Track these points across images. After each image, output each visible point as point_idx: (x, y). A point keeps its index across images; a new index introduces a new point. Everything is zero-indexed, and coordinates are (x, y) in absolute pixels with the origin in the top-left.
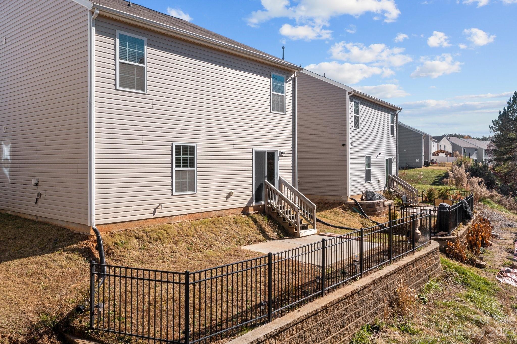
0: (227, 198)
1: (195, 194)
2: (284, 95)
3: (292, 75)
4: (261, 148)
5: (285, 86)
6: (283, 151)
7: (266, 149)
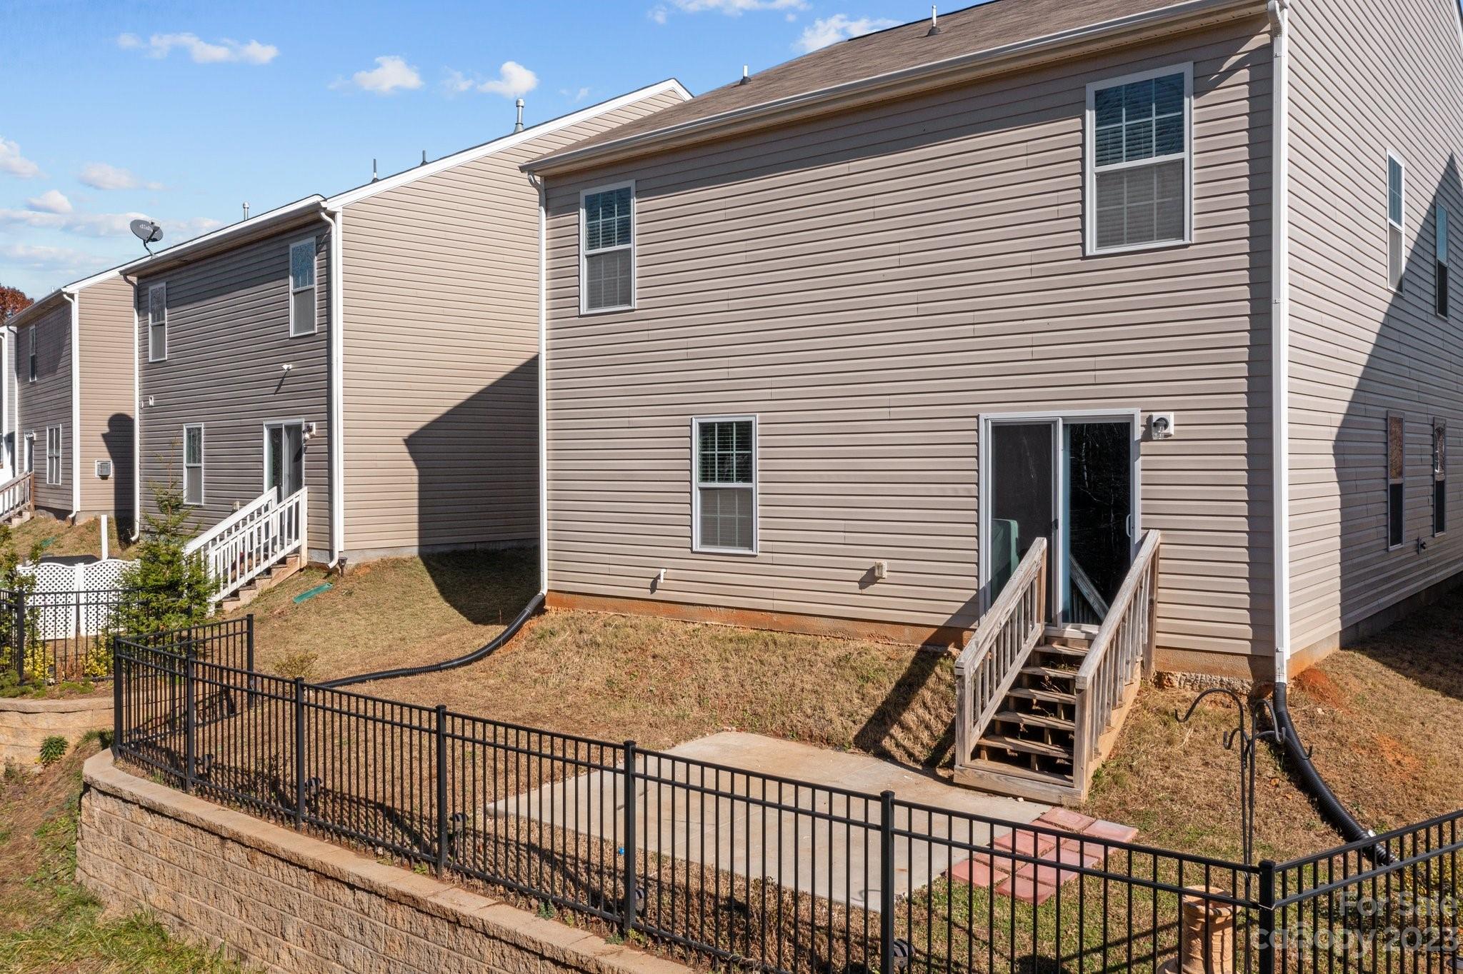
0: (864, 583)
1: (755, 556)
2: (1185, 155)
3: (1252, 36)
4: (1029, 409)
5: (1192, 108)
6: (1172, 414)
7: (1059, 413)
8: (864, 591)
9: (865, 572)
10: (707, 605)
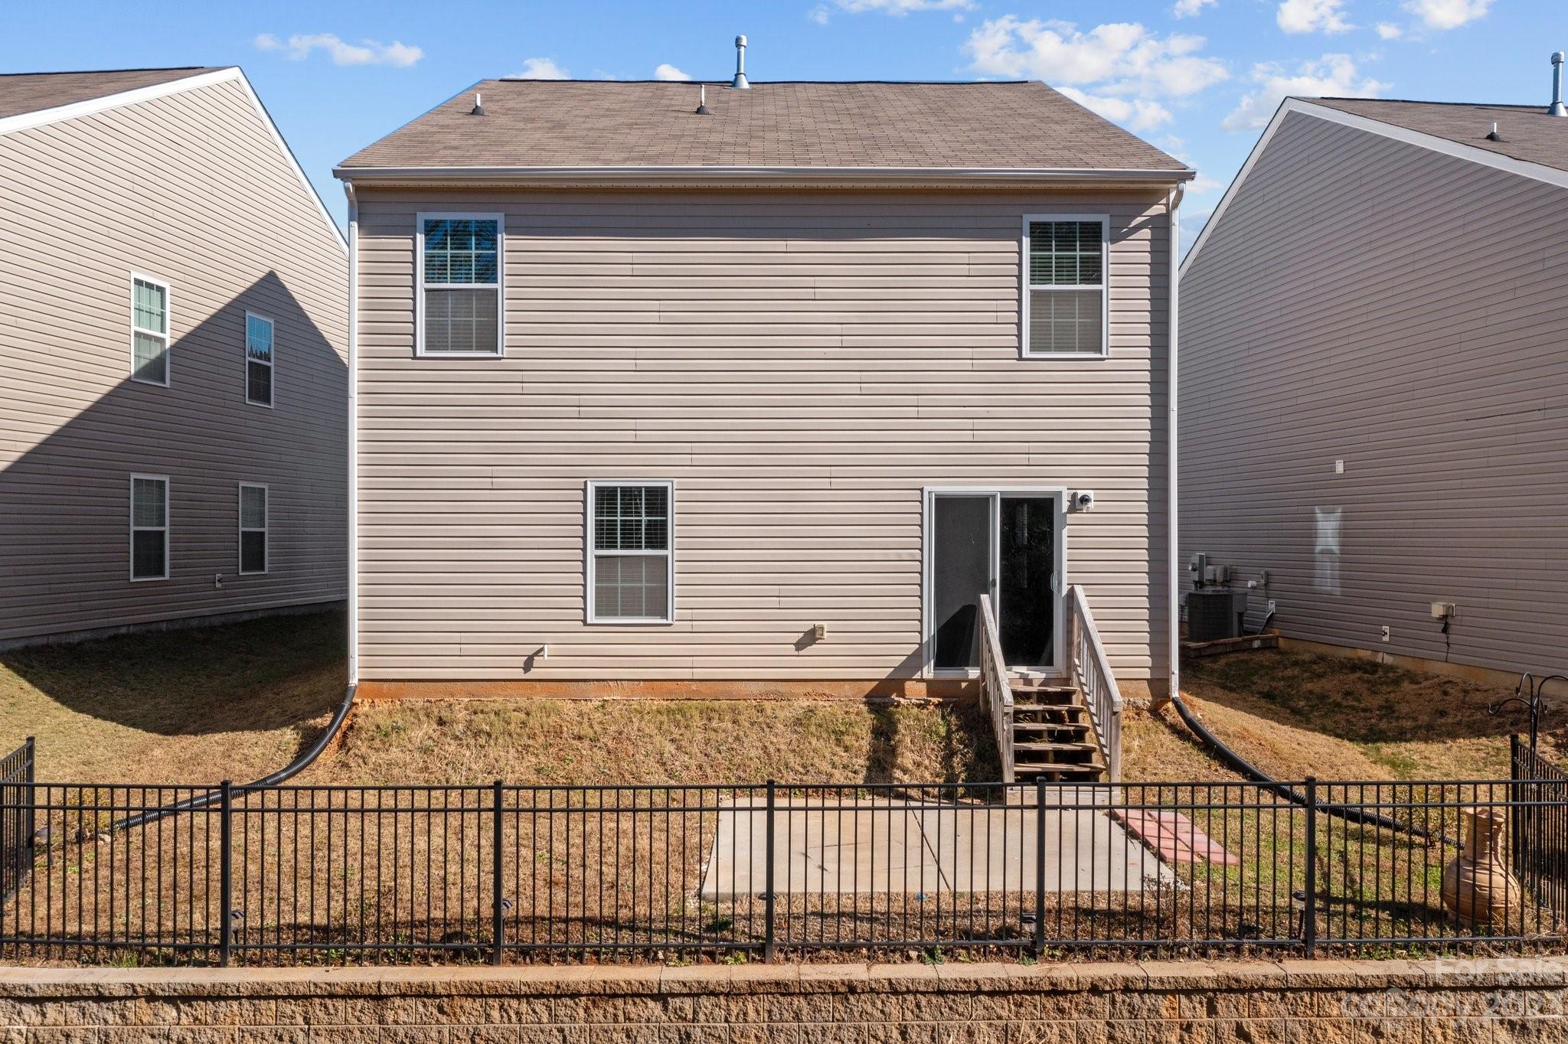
0: (800, 645)
1: (669, 625)
2: (1103, 287)
3: (1153, 205)
4: (970, 484)
5: (1109, 252)
6: (1092, 492)
7: (997, 488)
8: (801, 653)
9: (802, 635)
10: (603, 680)
